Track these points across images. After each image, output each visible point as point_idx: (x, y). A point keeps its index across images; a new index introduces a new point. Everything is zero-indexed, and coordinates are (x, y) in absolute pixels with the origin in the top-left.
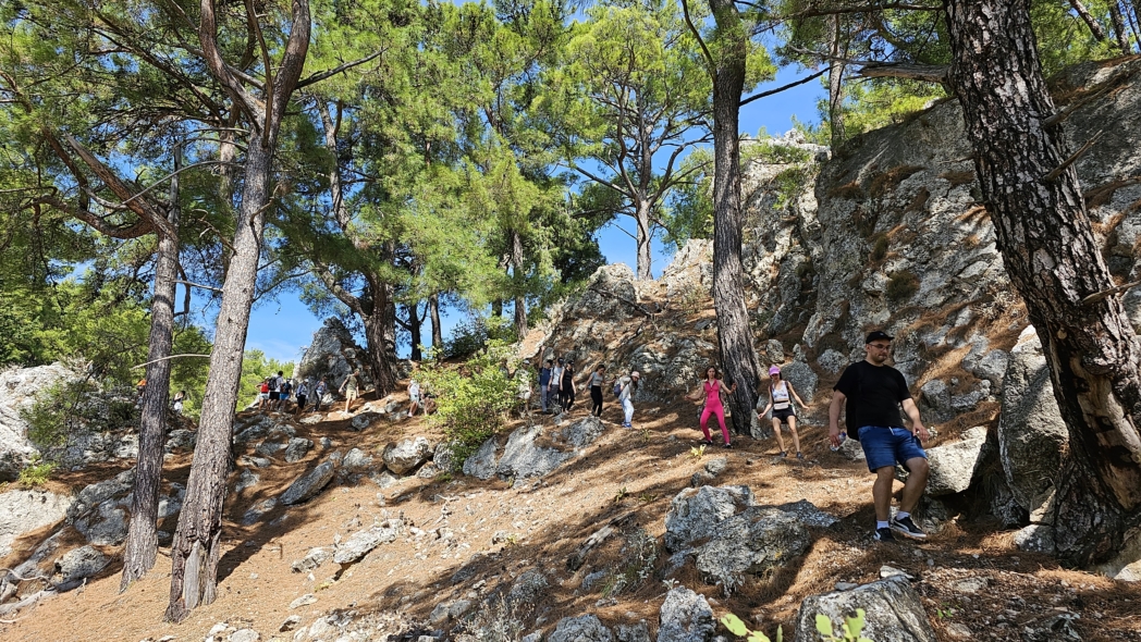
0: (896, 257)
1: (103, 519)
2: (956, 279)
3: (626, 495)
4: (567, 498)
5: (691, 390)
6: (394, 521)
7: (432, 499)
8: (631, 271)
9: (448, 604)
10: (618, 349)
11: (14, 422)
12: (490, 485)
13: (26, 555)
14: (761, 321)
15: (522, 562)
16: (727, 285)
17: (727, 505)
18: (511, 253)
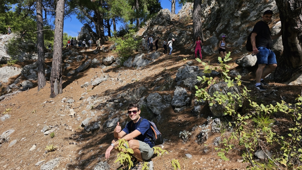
0: (245, 6)
1: (31, 74)
2: (260, 13)
3: (166, 70)
4: (150, 71)
5: (184, 45)
6: (106, 76)
7: (116, 71)
8: (170, 11)
9: (121, 94)
10: (165, 34)
11: (3, 49)
12: (131, 68)
13: (12, 82)
14: (205, 26)
15: (140, 85)
16: (197, 14)
17: (192, 70)
18: (136, 5)
